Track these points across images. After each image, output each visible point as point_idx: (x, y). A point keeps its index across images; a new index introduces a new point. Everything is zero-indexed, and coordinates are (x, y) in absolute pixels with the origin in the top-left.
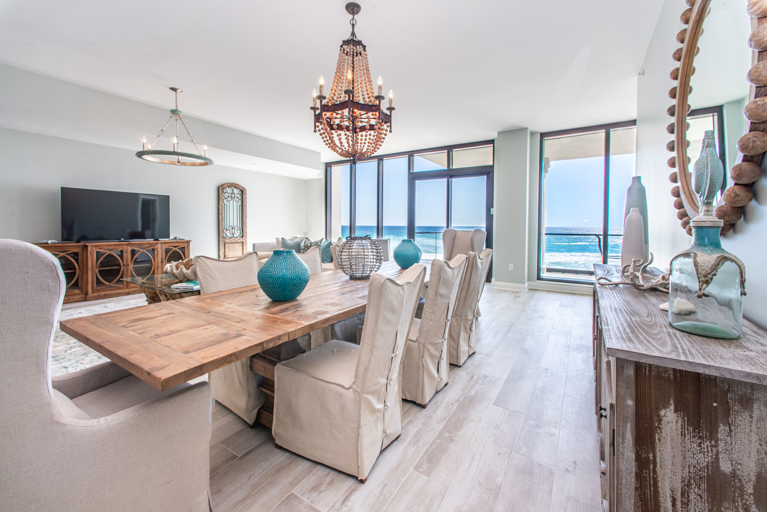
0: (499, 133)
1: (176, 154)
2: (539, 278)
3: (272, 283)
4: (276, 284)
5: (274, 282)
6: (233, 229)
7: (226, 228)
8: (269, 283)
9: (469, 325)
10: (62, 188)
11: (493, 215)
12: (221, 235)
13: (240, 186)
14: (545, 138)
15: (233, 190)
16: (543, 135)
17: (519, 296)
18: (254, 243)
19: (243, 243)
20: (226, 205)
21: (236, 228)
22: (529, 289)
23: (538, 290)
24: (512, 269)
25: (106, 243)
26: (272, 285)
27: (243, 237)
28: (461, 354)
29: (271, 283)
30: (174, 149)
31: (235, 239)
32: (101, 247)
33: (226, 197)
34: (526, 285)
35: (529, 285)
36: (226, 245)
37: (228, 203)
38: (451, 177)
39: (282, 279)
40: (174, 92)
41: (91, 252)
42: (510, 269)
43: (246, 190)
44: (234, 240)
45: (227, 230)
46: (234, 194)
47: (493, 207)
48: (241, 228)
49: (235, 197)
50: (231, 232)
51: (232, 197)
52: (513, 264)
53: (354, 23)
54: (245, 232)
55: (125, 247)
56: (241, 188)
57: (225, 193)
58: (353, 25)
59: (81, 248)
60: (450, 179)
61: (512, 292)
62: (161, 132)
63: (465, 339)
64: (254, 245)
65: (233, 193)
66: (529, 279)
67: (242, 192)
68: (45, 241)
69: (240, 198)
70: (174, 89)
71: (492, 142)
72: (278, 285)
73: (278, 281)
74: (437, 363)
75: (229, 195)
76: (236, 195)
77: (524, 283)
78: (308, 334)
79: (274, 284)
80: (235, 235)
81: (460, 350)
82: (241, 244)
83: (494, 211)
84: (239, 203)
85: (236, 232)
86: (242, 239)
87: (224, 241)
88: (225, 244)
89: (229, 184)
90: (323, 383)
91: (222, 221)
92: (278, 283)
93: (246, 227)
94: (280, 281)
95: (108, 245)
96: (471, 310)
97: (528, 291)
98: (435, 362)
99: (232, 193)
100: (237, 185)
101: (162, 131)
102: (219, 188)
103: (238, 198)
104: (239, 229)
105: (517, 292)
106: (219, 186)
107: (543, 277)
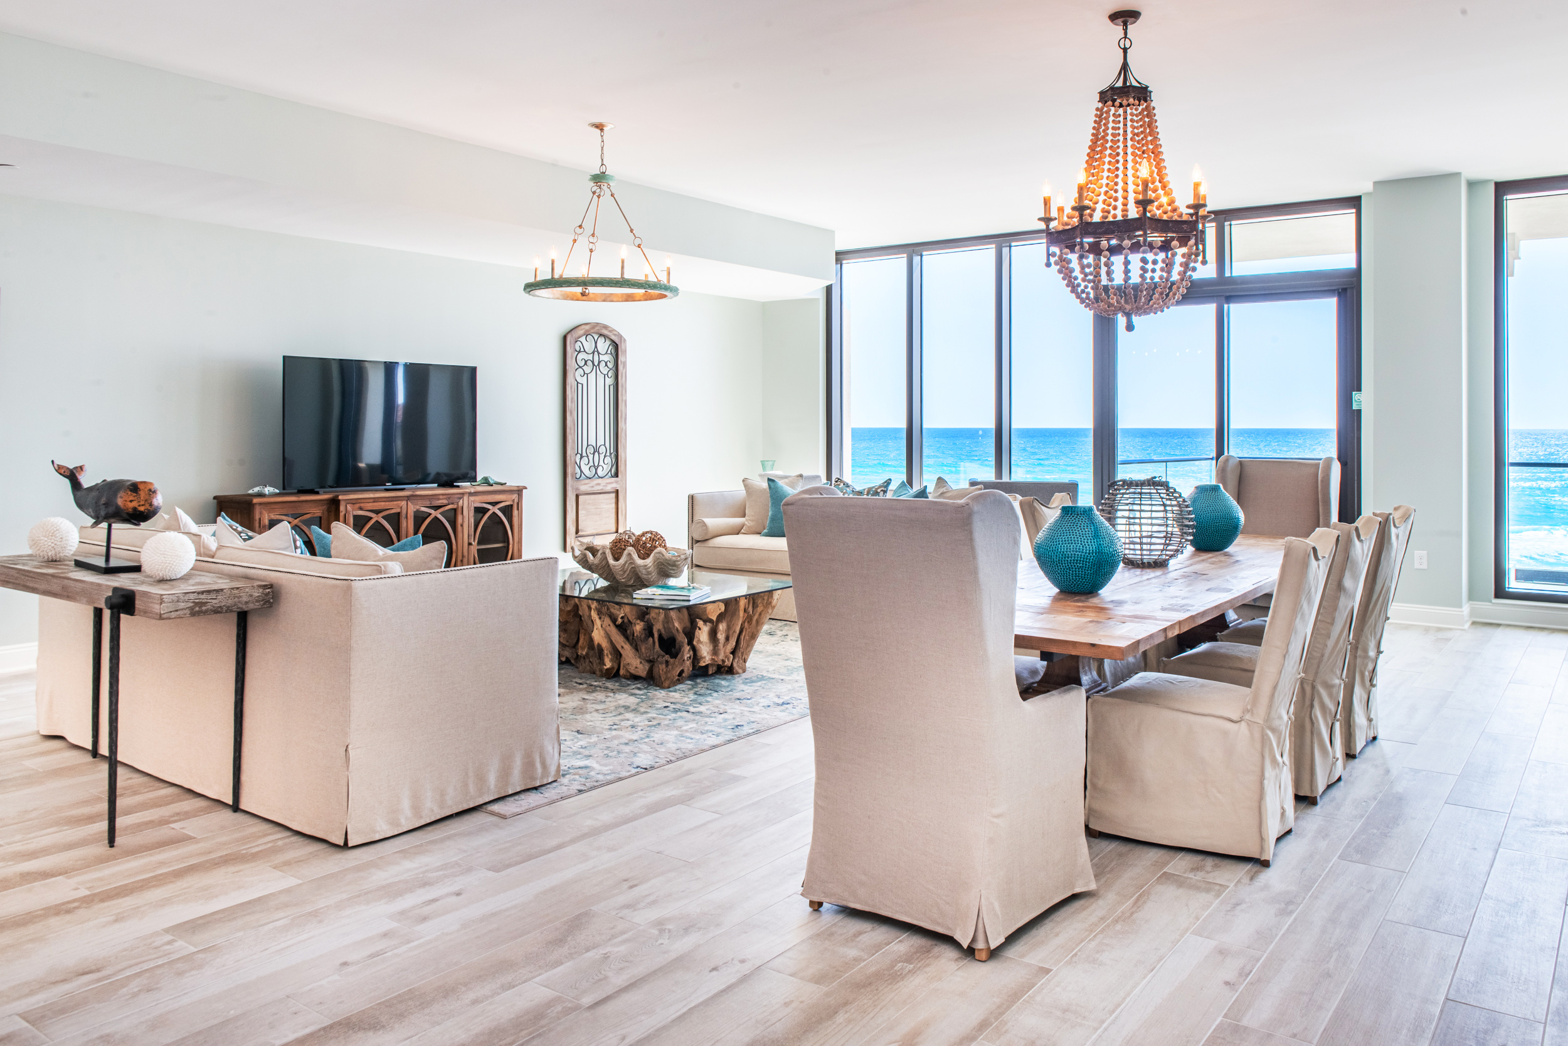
0: (1376, 183)
1: (628, 285)
2: (1500, 592)
3: (1080, 561)
4: (1086, 562)
5: (1084, 559)
6: (596, 454)
7: (580, 452)
8: (1074, 560)
9: (1369, 672)
10: (284, 357)
11: (1359, 411)
12: (569, 471)
13: (612, 331)
14: (1509, 197)
15: (596, 343)
16: (1503, 188)
17: (1448, 640)
18: (692, 493)
19: (617, 492)
20: (580, 386)
21: (602, 450)
22: (1474, 623)
23: (1499, 625)
24: (1425, 566)
25: (371, 495)
26: (1080, 564)
27: (616, 475)
28: (1356, 730)
29: (1077, 561)
30: (622, 273)
31: (600, 481)
32: (362, 505)
33: (582, 363)
34: (1466, 609)
35: (1472, 612)
36: (581, 498)
37: (583, 380)
38: (1229, 299)
39: (1096, 554)
40: (598, 131)
41: (345, 515)
42: (1417, 566)
43: (625, 340)
44: (599, 484)
45: (582, 457)
46: (599, 353)
47: (1359, 389)
48: (612, 451)
49: (599, 362)
50: (591, 464)
51: (594, 365)
52: (1426, 552)
53: (1127, 46)
54: (623, 461)
55: (404, 503)
56: (613, 337)
57: (580, 352)
58: (1125, 50)
59: (325, 507)
60: (1226, 306)
61: (1427, 629)
62: (579, 231)
63: (1361, 701)
64: (692, 499)
65: (596, 350)
66: (1471, 597)
67: (616, 347)
68: (256, 489)
69: (610, 365)
70: (600, 127)
71: (1354, 202)
72: (1089, 563)
73: (1091, 557)
74: (1330, 725)
75: (587, 357)
76: (602, 357)
77: (1460, 606)
78: (1101, 659)
79: (1083, 561)
80: (600, 472)
81: (1354, 721)
82: (613, 495)
83: (1363, 400)
84: (610, 381)
85: (601, 463)
86: (617, 482)
87: (577, 489)
88: (577, 496)
89: (587, 327)
90: (1192, 718)
91: (572, 431)
92: (1090, 560)
93: (625, 448)
94: (1094, 556)
95: (375, 500)
96: (1375, 638)
97: (1469, 628)
98: (1328, 724)
99: (593, 353)
100: (606, 327)
101: (580, 226)
102: (565, 338)
103: (606, 365)
104: (608, 454)
105: (1439, 629)
106: (564, 334)
107: (1510, 590)
